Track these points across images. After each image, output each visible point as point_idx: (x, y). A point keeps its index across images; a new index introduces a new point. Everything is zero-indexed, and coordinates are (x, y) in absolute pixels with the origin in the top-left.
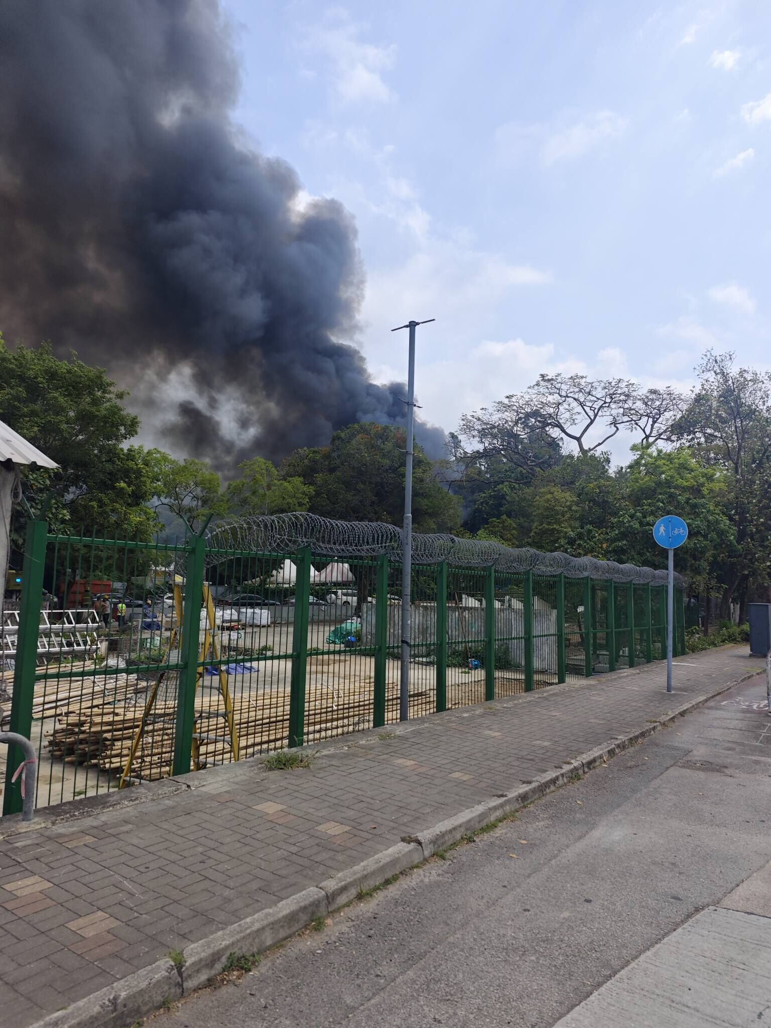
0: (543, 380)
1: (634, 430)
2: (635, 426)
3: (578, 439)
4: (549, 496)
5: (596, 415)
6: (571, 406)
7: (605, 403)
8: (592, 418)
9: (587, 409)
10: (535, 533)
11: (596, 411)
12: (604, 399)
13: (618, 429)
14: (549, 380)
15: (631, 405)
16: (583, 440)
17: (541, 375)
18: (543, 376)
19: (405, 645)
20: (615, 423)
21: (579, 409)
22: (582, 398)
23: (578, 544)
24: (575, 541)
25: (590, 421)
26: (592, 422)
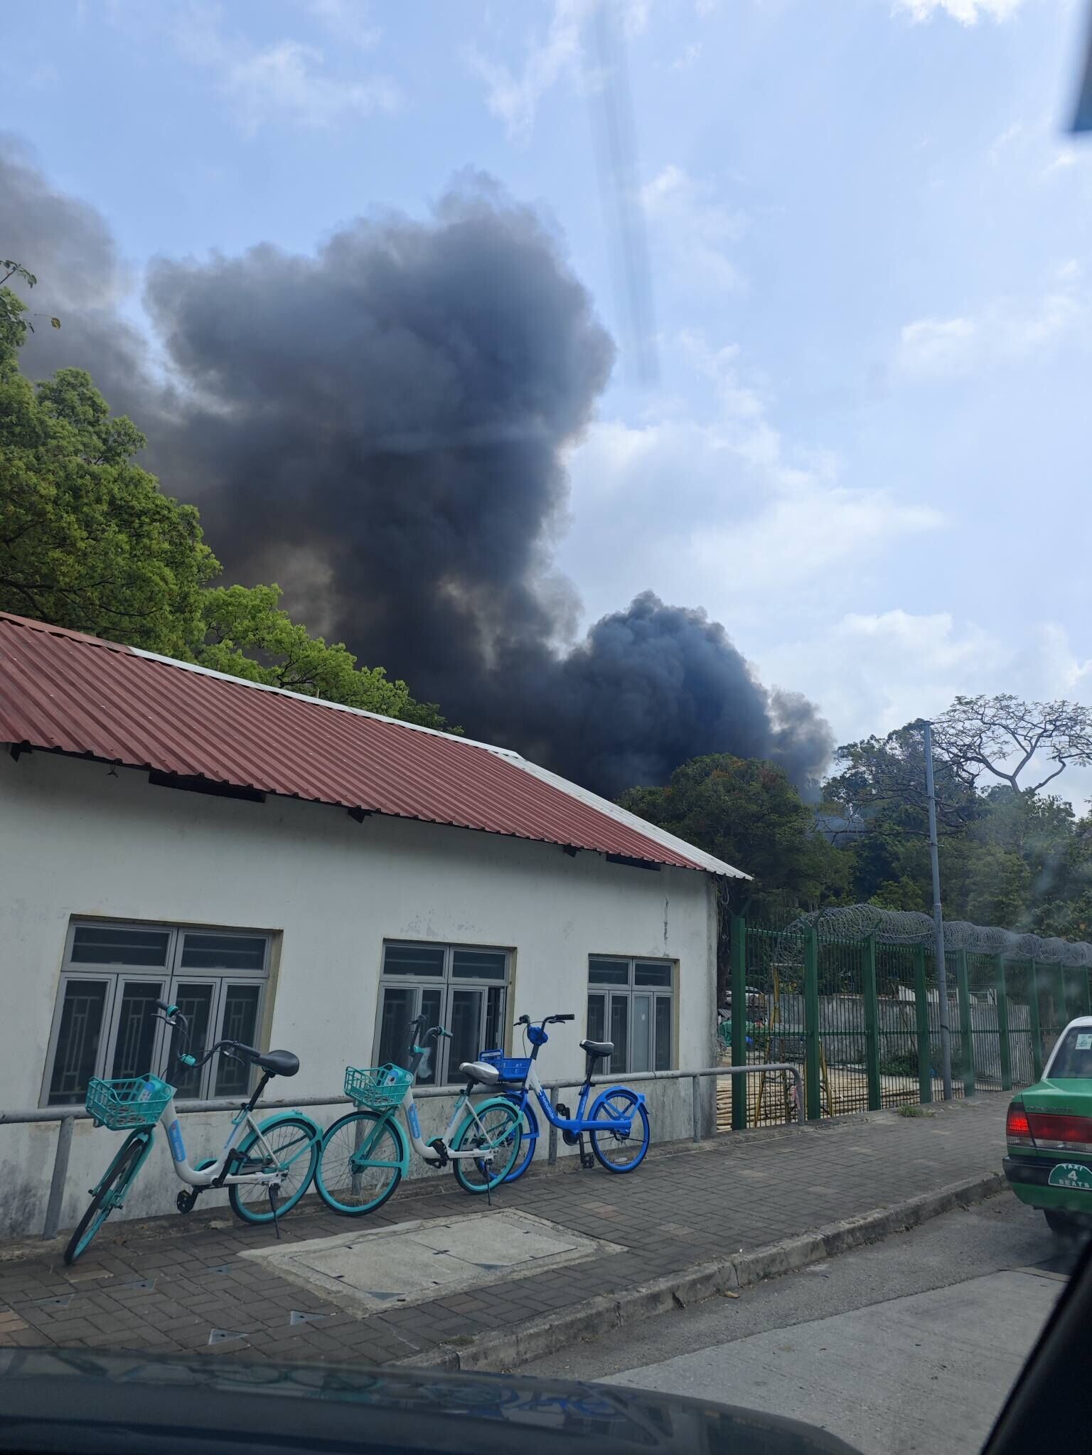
0: (960, 703)
1: (1087, 764)
2: (1086, 759)
3: (1012, 779)
4: (989, 859)
5: (1033, 748)
6: (996, 733)
7: (1045, 731)
8: (1029, 749)
9: (1021, 739)
10: (974, 906)
11: (1033, 741)
12: (1043, 726)
13: (1064, 765)
14: (967, 703)
15: (1078, 732)
16: (1018, 779)
17: (957, 697)
18: (959, 699)
19: (944, 1030)
20: (1059, 757)
21: (1009, 737)
22: (1011, 723)
23: (1047, 924)
24: (1042, 920)
25: (1025, 754)
26: (1029, 756)
